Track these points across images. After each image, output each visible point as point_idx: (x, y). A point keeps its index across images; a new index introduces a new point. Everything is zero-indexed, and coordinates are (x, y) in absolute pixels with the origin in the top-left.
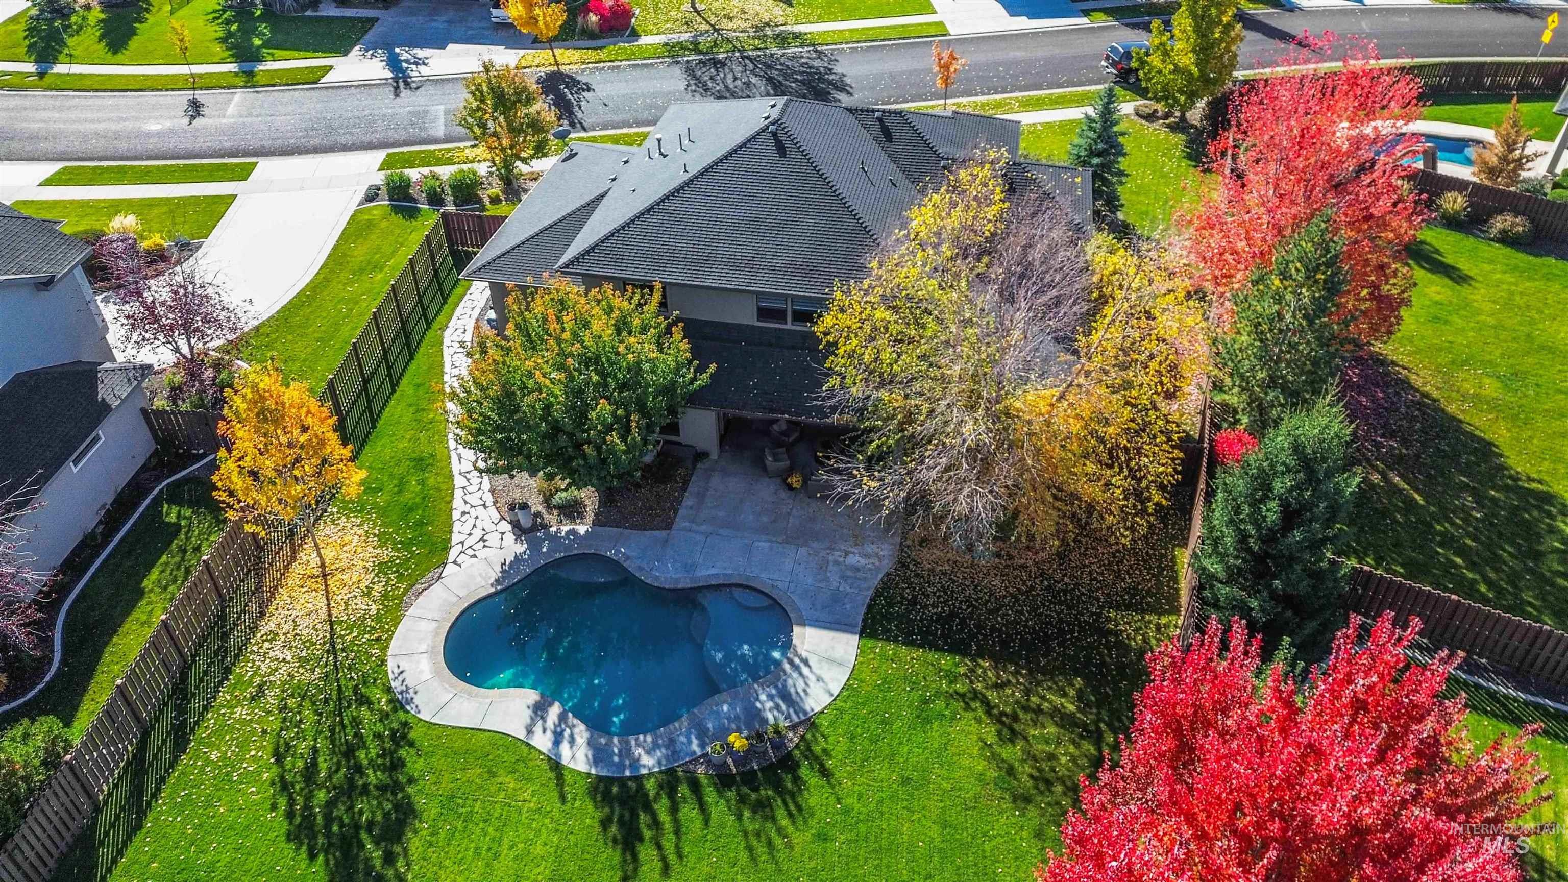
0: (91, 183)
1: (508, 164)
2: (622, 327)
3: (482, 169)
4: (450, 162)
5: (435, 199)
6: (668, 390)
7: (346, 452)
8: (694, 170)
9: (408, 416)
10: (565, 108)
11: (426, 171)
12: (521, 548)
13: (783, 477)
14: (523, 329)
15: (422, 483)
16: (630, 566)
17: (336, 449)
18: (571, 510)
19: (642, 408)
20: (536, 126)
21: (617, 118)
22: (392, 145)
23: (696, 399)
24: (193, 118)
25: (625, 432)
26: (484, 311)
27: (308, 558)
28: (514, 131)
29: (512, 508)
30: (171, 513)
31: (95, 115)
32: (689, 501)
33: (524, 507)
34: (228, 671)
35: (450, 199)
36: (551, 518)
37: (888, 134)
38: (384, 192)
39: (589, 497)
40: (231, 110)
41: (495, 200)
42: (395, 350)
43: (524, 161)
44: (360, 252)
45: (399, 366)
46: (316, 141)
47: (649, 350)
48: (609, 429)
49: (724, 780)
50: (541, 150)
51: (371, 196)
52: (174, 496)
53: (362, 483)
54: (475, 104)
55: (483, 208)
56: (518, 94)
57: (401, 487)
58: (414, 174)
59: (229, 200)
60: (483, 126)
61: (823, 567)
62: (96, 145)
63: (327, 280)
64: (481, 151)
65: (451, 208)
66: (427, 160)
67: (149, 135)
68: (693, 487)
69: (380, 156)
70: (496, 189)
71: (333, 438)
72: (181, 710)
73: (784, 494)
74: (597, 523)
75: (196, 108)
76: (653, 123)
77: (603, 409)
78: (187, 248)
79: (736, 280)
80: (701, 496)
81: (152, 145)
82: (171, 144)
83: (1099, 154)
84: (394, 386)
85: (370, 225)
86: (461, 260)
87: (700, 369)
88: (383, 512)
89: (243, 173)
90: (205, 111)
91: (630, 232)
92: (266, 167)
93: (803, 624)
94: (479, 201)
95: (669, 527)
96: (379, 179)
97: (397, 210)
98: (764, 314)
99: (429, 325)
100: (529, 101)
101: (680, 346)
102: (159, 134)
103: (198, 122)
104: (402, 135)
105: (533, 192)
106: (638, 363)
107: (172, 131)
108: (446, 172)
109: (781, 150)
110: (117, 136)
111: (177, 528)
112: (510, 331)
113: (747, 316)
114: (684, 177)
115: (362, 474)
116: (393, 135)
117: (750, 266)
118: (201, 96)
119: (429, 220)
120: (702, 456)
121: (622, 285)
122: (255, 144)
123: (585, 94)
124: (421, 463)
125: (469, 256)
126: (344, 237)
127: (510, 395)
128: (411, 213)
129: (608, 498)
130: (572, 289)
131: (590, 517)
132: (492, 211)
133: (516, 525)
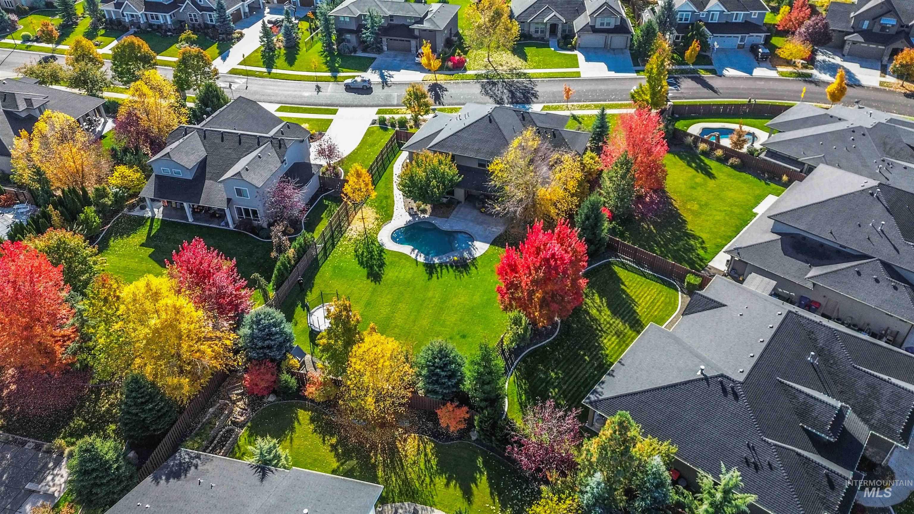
0: (298, 112)
1: (416, 116)
2: (440, 163)
3: (409, 117)
4: (398, 113)
5: (393, 126)
6: (451, 180)
7: (373, 188)
8: (467, 125)
9: (384, 185)
10: (437, 98)
11: (391, 116)
12: (411, 218)
13: (479, 209)
14: (417, 162)
15: (387, 202)
16: (437, 225)
17: (371, 187)
18: (424, 211)
19: (444, 184)
20: (427, 105)
21: (454, 102)
22: (380, 106)
23: (459, 185)
24: (318, 92)
25: (438, 189)
26: (406, 160)
27: (359, 215)
28: (419, 106)
29: (409, 209)
30: (326, 202)
31: (285, 88)
32: (454, 212)
33: (412, 208)
34: (342, 235)
35: (397, 126)
36: (419, 213)
37: (524, 118)
38: (378, 122)
39: (428, 207)
40: (329, 90)
41: (411, 127)
42: (380, 169)
43: (422, 116)
44: (370, 140)
45: (382, 173)
46: (356, 103)
47: (447, 170)
48: (435, 188)
49: (452, 266)
50: (427, 112)
51: (374, 122)
52: (327, 198)
53: (376, 196)
54: (408, 97)
55: (407, 130)
56: (422, 95)
57: (381, 202)
58: (387, 116)
59: (331, 121)
60: (410, 104)
61: (486, 230)
62: (290, 100)
63: (361, 147)
64: (409, 111)
65: (398, 129)
66: (391, 112)
67: (305, 97)
68: (456, 210)
69: (376, 109)
70: (412, 123)
71: (370, 184)
72: (333, 240)
73: (479, 214)
74: (430, 215)
75: (318, 88)
76: (464, 104)
77: (434, 182)
78: (321, 134)
79: (472, 155)
80: (457, 212)
81: (305, 100)
82: (312, 101)
83: (600, 128)
84: (380, 178)
85: (373, 132)
86: (400, 145)
87: (460, 177)
88: (376, 207)
89: (334, 112)
90: (321, 90)
91: (449, 139)
92: (341, 110)
93: (477, 240)
94: (406, 127)
95: (448, 218)
96: (376, 117)
97: (381, 128)
98: (480, 165)
99: (390, 162)
100: (425, 97)
101: (456, 171)
102: (308, 97)
103: (320, 93)
104: (383, 103)
105: (423, 125)
106: (444, 172)
107: (311, 96)
108: (397, 117)
109: (490, 121)
110: (295, 97)
111: (328, 206)
112: (414, 163)
113: (476, 166)
114: (463, 126)
115: (376, 193)
116: (380, 103)
117: (478, 151)
118: (319, 84)
119: (391, 132)
120: (459, 202)
121: (441, 153)
122: (337, 102)
123: (445, 92)
124: (386, 197)
125: (403, 144)
126: (366, 135)
127: (413, 177)
128: (386, 129)
129: (433, 209)
130: (431, 154)
131: (429, 213)
132: (411, 131)
133: (410, 214)
